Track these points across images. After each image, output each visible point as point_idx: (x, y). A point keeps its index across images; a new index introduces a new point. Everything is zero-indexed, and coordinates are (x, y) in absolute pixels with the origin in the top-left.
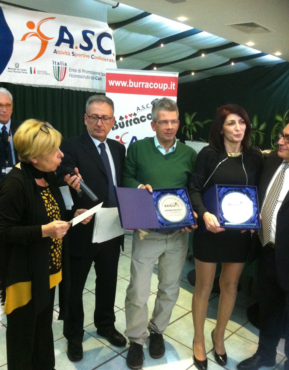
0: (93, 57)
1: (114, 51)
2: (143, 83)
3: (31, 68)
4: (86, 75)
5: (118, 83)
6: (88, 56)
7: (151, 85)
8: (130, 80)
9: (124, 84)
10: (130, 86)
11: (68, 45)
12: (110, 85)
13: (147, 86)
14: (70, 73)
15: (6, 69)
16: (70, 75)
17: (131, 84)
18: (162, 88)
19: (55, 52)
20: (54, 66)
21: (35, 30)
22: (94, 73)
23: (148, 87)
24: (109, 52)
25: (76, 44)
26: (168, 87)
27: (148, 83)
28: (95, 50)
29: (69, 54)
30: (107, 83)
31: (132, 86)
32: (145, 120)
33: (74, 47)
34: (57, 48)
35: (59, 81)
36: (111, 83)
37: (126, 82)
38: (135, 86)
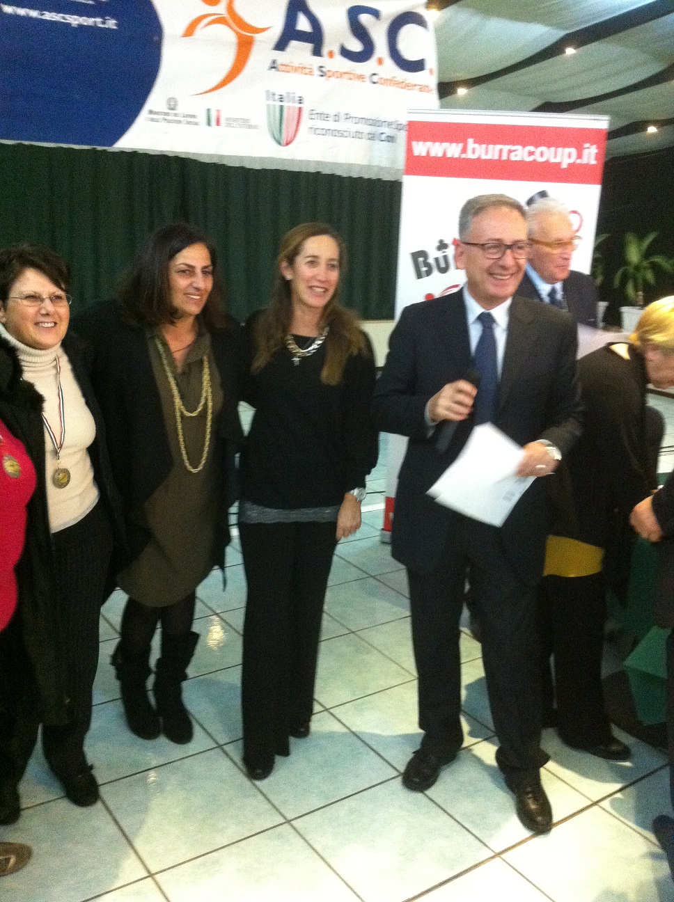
0: (375, 79)
1: (432, 63)
2: (506, 148)
3: (209, 111)
4: (355, 128)
5: (436, 149)
6: (361, 77)
7: (531, 153)
8: (470, 141)
9: (454, 150)
10: (470, 155)
11: (309, 46)
12: (417, 153)
13: (516, 156)
14: (311, 123)
15: (144, 114)
16: (310, 128)
17: (474, 151)
18: (557, 160)
19: (274, 66)
20: (269, 106)
21: (221, 9)
22: (375, 123)
23: (518, 158)
24: (417, 66)
25: (330, 44)
26: (578, 158)
27: (519, 147)
28: (380, 61)
29: (311, 73)
30: (409, 150)
31: (475, 157)
33: (325, 51)
34: (278, 55)
36: (420, 149)
37: (461, 145)
38: (484, 157)
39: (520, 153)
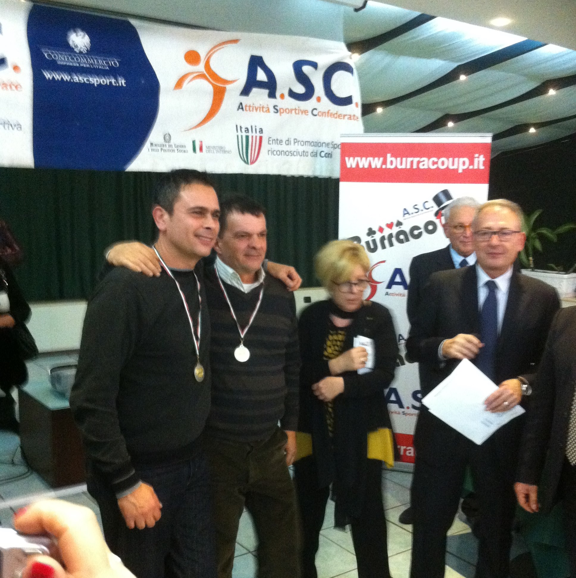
0: (315, 112)
1: (357, 99)
2: (416, 160)
3: (194, 142)
4: (301, 148)
5: (364, 163)
6: (305, 112)
7: (434, 163)
8: (389, 155)
9: (377, 163)
10: (389, 166)
11: (266, 91)
12: (349, 166)
13: (424, 165)
14: (269, 147)
15: (147, 146)
16: (269, 151)
17: (392, 162)
18: (455, 167)
19: (241, 107)
20: (238, 136)
21: (201, 68)
22: (317, 144)
23: (426, 167)
24: (347, 101)
25: (282, 89)
26: (470, 165)
27: (425, 159)
28: (319, 99)
29: (268, 111)
30: (343, 163)
31: (393, 167)
32: (420, 235)
33: (278, 94)
34: (244, 100)
35: (247, 163)
36: (351, 163)
37: (381, 159)
38: (399, 167)
39: (426, 163)
